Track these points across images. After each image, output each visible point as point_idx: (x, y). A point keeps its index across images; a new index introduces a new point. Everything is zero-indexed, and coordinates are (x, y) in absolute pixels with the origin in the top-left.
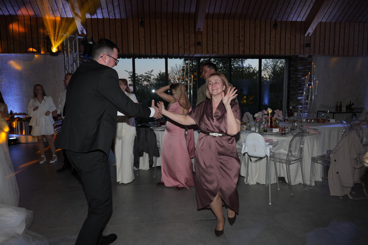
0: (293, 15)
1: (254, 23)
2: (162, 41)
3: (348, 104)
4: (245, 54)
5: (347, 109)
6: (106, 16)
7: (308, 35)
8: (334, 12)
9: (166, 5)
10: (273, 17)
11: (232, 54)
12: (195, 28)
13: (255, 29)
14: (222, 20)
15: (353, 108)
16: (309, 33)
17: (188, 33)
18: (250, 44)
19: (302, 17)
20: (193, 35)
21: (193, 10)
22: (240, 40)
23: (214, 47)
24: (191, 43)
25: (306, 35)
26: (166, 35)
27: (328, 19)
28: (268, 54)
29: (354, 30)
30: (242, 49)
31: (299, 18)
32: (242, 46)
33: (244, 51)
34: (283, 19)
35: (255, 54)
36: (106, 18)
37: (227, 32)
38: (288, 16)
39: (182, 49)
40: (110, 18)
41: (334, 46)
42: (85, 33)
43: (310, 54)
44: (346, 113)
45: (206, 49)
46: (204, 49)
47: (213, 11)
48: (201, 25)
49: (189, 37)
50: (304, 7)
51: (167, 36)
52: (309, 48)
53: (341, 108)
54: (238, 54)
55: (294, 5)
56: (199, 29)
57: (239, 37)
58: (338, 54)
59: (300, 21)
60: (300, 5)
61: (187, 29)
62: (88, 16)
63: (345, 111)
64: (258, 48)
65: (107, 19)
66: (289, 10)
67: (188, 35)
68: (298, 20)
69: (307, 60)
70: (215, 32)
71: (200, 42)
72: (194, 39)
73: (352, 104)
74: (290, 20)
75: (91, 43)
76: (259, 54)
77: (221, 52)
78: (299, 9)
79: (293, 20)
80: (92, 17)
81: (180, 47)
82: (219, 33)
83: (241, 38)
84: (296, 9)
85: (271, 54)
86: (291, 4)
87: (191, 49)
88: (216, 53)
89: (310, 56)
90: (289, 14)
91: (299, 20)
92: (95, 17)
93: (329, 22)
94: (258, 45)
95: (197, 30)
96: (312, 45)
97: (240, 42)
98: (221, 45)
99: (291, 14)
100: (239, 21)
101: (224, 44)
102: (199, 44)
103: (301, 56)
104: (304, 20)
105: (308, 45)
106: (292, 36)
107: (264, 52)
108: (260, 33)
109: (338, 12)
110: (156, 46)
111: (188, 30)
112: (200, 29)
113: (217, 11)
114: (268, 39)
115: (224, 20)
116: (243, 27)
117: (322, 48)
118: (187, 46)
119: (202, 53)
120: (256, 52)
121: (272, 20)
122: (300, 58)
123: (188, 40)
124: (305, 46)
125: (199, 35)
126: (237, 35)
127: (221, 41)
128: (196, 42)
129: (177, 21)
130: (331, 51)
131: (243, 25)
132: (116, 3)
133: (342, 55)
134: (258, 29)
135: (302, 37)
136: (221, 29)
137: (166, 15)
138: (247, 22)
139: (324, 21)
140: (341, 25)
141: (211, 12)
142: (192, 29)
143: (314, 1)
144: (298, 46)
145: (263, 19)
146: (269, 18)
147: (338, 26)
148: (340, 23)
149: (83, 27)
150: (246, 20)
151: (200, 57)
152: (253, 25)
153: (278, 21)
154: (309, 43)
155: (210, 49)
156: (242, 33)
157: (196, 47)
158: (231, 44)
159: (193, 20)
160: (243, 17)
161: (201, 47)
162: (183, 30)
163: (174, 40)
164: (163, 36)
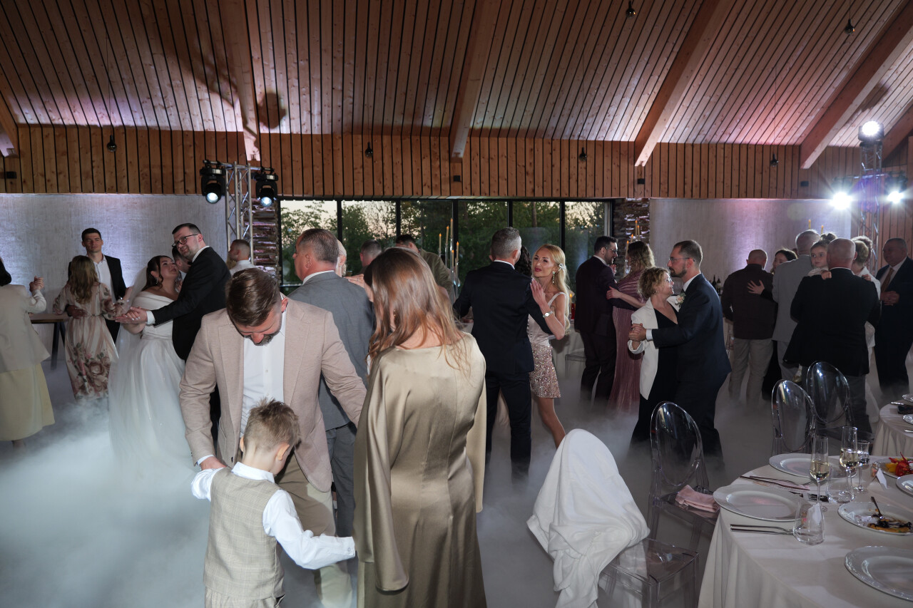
0: (614, 132)
1: (549, 143)
2: (393, 174)
4: (536, 196)
6: (296, 130)
7: (640, 165)
8: (681, 128)
9: (402, 115)
10: (582, 135)
11: (514, 196)
12: (450, 152)
13: (551, 154)
14: (496, 139)
16: (642, 162)
17: (439, 160)
18: (544, 180)
19: (629, 135)
20: (447, 164)
21: (447, 123)
22: (526, 173)
23: (482, 185)
24: (443, 177)
25: (637, 164)
26: (401, 162)
27: (672, 139)
28: (575, 196)
30: (530, 187)
31: (624, 136)
32: (530, 182)
33: (534, 190)
34: (598, 137)
36: (295, 133)
37: (505, 159)
38: (606, 132)
39: (429, 187)
40: (303, 133)
41: (685, 183)
42: (258, 158)
43: (645, 196)
45: (469, 187)
46: (466, 188)
47: (481, 124)
48: (461, 149)
49: (440, 166)
50: (631, 120)
51: (402, 164)
52: (642, 186)
54: (524, 196)
56: (457, 154)
57: (525, 167)
58: (692, 196)
59: (627, 140)
60: (624, 117)
61: (436, 153)
62: (264, 130)
64: (556, 185)
65: (297, 134)
66: (607, 124)
67: (438, 163)
68: (622, 140)
69: (641, 206)
70: (483, 158)
71: (459, 176)
72: (447, 171)
74: (611, 140)
75: (272, 177)
76: (559, 196)
77: (494, 192)
78: (623, 123)
79: (615, 139)
80: (272, 132)
81: (424, 184)
82: (491, 161)
83: (529, 169)
84: (619, 123)
85: (579, 196)
86: (609, 116)
87: (443, 188)
88: (486, 194)
89: (645, 200)
90: (607, 129)
91: (624, 139)
92: (275, 131)
93: (674, 144)
94: (558, 180)
95: (453, 155)
96: (648, 181)
97: (527, 176)
98: (495, 181)
99: (611, 131)
100: (525, 140)
101: (500, 179)
102: (457, 179)
103: (629, 199)
104: (633, 139)
105: (641, 181)
106: (613, 166)
107: (567, 193)
108: (561, 160)
109: (687, 129)
110: (382, 181)
111: (438, 154)
112: (459, 153)
113: (488, 124)
114: (574, 171)
115: (500, 139)
116: (532, 150)
117: (664, 187)
118: (436, 182)
119: (462, 195)
120: (554, 192)
121: (581, 139)
122: (629, 202)
123: (438, 172)
124: (636, 182)
125: (456, 164)
126: (521, 163)
127: (494, 173)
128: (452, 175)
129: (419, 139)
130: (680, 191)
131: (532, 147)
132: (316, 110)
133: (698, 197)
134: (556, 154)
135: (631, 167)
136: (494, 153)
137: (400, 130)
138: (539, 142)
139: (666, 140)
140: (694, 149)
141: (478, 126)
142: (444, 154)
143: (647, 111)
144: (624, 183)
145: (565, 138)
146: (574, 136)
147: (689, 150)
148: (693, 145)
149: (256, 150)
150: (536, 139)
151: (457, 199)
152: (548, 147)
153: (590, 141)
154: (643, 177)
155: (476, 187)
156: (529, 160)
157: (452, 185)
158: (512, 179)
159: (447, 138)
160: (532, 134)
161: (461, 184)
162: (429, 156)
163: (415, 171)
164: (394, 164)
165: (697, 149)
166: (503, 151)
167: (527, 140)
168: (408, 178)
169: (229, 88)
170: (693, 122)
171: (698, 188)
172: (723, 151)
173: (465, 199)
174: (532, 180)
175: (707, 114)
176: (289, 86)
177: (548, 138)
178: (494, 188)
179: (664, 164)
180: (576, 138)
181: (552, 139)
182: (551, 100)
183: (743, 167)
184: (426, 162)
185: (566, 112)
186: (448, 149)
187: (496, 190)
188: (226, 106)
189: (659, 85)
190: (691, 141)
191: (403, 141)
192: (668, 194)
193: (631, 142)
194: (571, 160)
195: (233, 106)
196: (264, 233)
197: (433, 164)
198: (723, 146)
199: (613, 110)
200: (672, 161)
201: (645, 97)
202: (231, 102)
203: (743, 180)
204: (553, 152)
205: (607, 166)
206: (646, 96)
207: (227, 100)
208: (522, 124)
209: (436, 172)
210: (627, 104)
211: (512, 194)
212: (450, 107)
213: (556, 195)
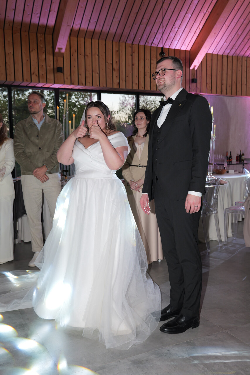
0: (176, 42)
1: (130, 47)
2: (6, 63)
3: (238, 154)
4: (121, 87)
5: (237, 161)
7: (194, 69)
9: (14, 11)
10: (154, 42)
11: (104, 87)
12: (53, 48)
13: (132, 55)
14: (90, 40)
15: (243, 159)
16: (195, 66)
17: (44, 53)
18: (127, 75)
19: (187, 45)
20: (51, 57)
21: (52, 22)
22: (113, 69)
23: (80, 76)
24: (48, 68)
25: (191, 68)
26: (12, 53)
27: (215, 51)
28: (149, 89)
29: (242, 66)
30: (116, 81)
31: (183, 46)
32: (116, 77)
33: (119, 83)
34: (165, 45)
35: (133, 88)
37: (97, 57)
38: (171, 41)
39: (36, 75)
41: (222, 84)
43: (196, 92)
44: (237, 164)
45: (69, 78)
46: (67, 78)
47: (79, 26)
48: (62, 44)
49: (46, 59)
50: (190, 33)
51: (13, 55)
52: (195, 84)
53: (232, 159)
54: (112, 87)
55: (178, 29)
56: (60, 49)
57: (112, 64)
58: (227, 94)
59: (185, 49)
60: (185, 30)
61: (42, 48)
63: (235, 163)
64: (136, 81)
66: (172, 35)
67: (44, 56)
68: (182, 49)
70: (80, 54)
71: (62, 68)
72: (52, 63)
73: (242, 154)
74: (174, 48)
76: (137, 89)
77: (89, 83)
78: (184, 35)
79: (177, 48)
81: (32, 73)
82: (86, 57)
83: (115, 66)
84: (181, 35)
85: (152, 90)
86: (175, 28)
87: (48, 77)
88: (82, 84)
90: (172, 40)
91: (183, 48)
93: (215, 54)
94: (137, 76)
95: (56, 50)
96: (199, 81)
97: (114, 72)
98: (90, 74)
99: (175, 41)
100: (112, 43)
101: (93, 73)
102: (60, 70)
104: (189, 49)
105: (194, 81)
107: (143, 87)
108: (139, 61)
109: (226, 43)
111: (44, 49)
112: (61, 49)
113: (84, 27)
115: (93, 40)
116: (117, 51)
117: (209, 86)
118: (42, 72)
119: (64, 83)
120: (134, 85)
121: (153, 45)
123: (44, 64)
124: (191, 81)
125: (59, 58)
126: (110, 61)
127: (89, 68)
129: (27, 34)
130: (219, 90)
131: (118, 49)
133: (230, 94)
134: (135, 55)
135: (187, 69)
136: (88, 51)
137: (11, 25)
138: (123, 45)
139: (210, 52)
140: (229, 59)
141: (76, 27)
142: (49, 48)
143: (201, 27)
145: (142, 43)
146: (148, 43)
147: (225, 59)
148: (227, 57)
150: (120, 43)
151: (59, 89)
152: (129, 50)
153: (159, 48)
154: (195, 78)
155: (75, 78)
156: (115, 59)
157: (56, 75)
158: (103, 73)
159: (51, 36)
160: (118, 39)
161: (63, 74)
162: (36, 50)
163: (24, 61)
164: (7, 54)
165: (230, 59)
166: (95, 51)
167: (114, 43)
168: (19, 66)
170: (230, 38)
171: (231, 88)
172: (246, 62)
173: (65, 89)
174: (117, 75)
175: (240, 33)
177: (129, 42)
178: (89, 80)
179: (209, 69)
180: (150, 45)
181: (132, 44)
182: (135, 10)
184: (34, 55)
185: (145, 21)
186: (51, 45)
187: (91, 82)
190: (226, 54)
191: (14, 35)
192: (211, 91)
193: (188, 51)
194: (146, 61)
197: (39, 57)
198: (246, 59)
199: (178, 22)
200: (214, 67)
201: (202, 14)
204: (133, 54)
206: (203, 14)
208: (111, 29)
209: (42, 63)
210: (188, 19)
211: (103, 86)
212: (55, 7)
213: (135, 88)
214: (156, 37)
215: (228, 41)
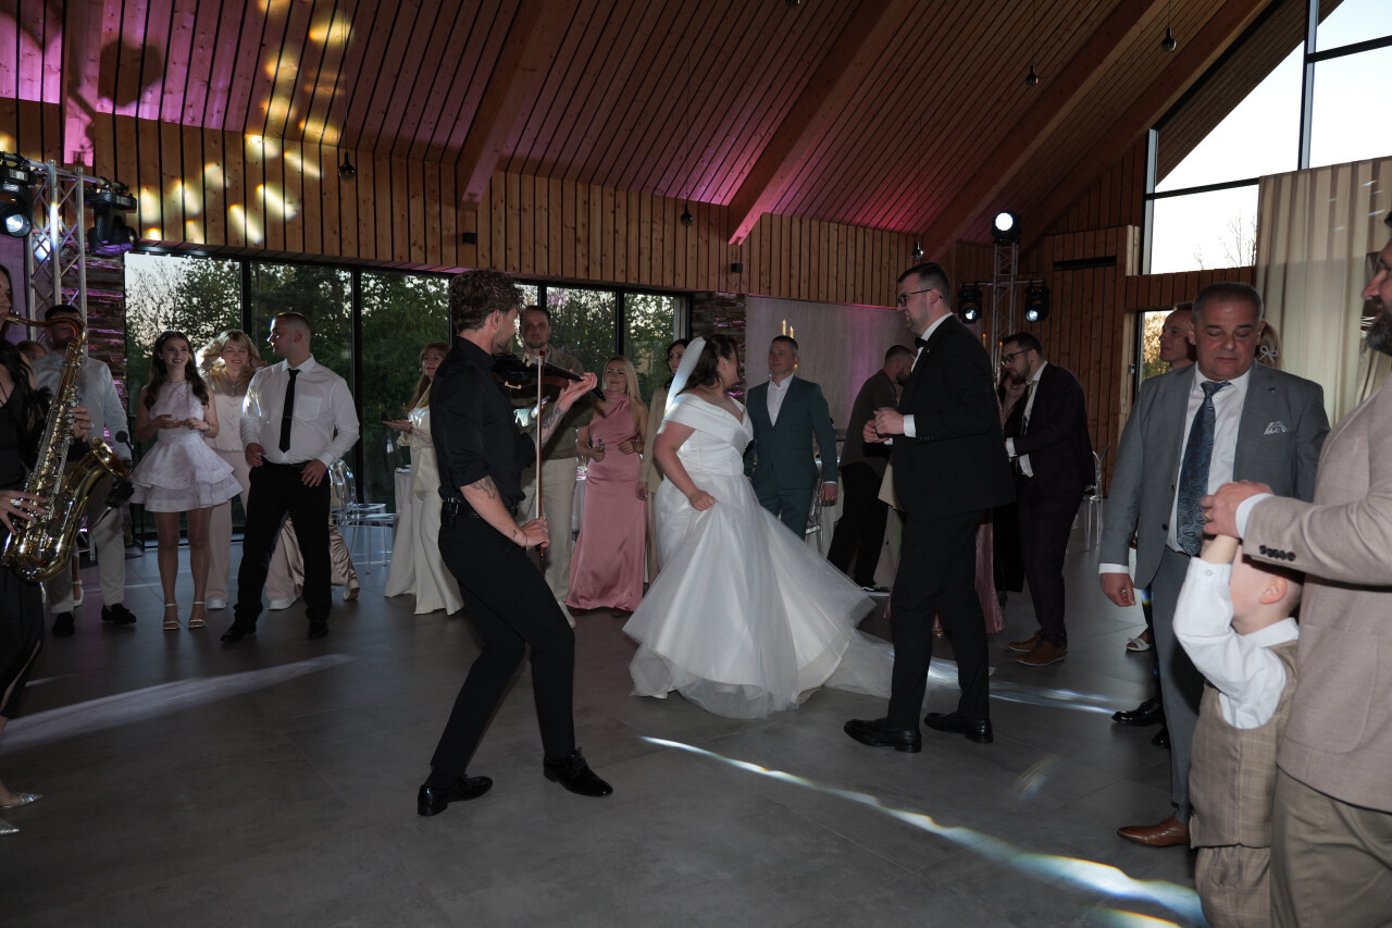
0: (703, 188)
1: (611, 195)
2: (358, 220)
4: (591, 278)
6: (172, 115)
7: (736, 243)
8: (791, 193)
9: (383, 114)
10: (659, 187)
11: (557, 275)
12: (458, 192)
13: (614, 212)
14: (532, 178)
16: (739, 238)
17: (438, 202)
18: (604, 253)
19: (722, 195)
20: (452, 211)
21: (458, 140)
22: (577, 240)
23: (509, 252)
24: (445, 233)
25: (731, 242)
26: (372, 201)
27: (777, 208)
28: (648, 283)
29: (828, 240)
30: (582, 262)
31: (716, 197)
32: (583, 254)
33: (588, 269)
35: (617, 280)
36: (168, 121)
37: (545, 213)
38: (692, 187)
39: (420, 248)
40: (186, 122)
41: (791, 277)
42: (89, 161)
43: (740, 290)
45: (487, 254)
46: (483, 256)
47: (513, 150)
48: (477, 186)
49: (440, 214)
50: (730, 174)
51: (375, 204)
52: (737, 275)
54: (573, 276)
55: (709, 164)
56: (473, 195)
57: (575, 229)
58: (799, 298)
59: (719, 203)
60: (722, 167)
61: (434, 191)
62: (102, 106)
64: (621, 265)
65: (173, 123)
66: (696, 175)
67: (437, 208)
68: (713, 202)
69: (734, 305)
70: (511, 207)
71: (473, 234)
72: (453, 224)
74: (697, 200)
77: (527, 267)
78: (719, 175)
79: (703, 200)
80: (117, 112)
81: (412, 244)
82: (522, 213)
83: (580, 232)
84: (713, 175)
85: (653, 284)
86: (703, 162)
87: (444, 252)
88: (514, 269)
89: (741, 297)
90: (695, 184)
91: (716, 201)
92: (130, 111)
93: (778, 215)
94: (623, 255)
95: (465, 197)
96: (745, 269)
97: (577, 244)
98: (530, 248)
99: (701, 186)
101: (537, 246)
102: (470, 238)
103: (721, 294)
104: (726, 203)
105: (735, 268)
106: (700, 240)
107: (636, 276)
108: (627, 224)
109: (799, 195)
110: (338, 230)
111: (438, 193)
112: (476, 195)
114: (645, 243)
115: (537, 178)
116: (585, 203)
117: (765, 279)
118: (433, 242)
120: (617, 274)
122: (719, 298)
123: (437, 225)
124: (729, 269)
125: (467, 213)
126: (570, 222)
127: (528, 235)
128: (460, 232)
129: (404, 162)
130: (785, 287)
131: (586, 199)
132: (220, 83)
133: (806, 298)
134: (621, 214)
135: (724, 244)
136: (527, 201)
137: (373, 142)
138: (597, 190)
139: (769, 211)
142: (448, 193)
143: (753, 162)
144: (714, 269)
145: (634, 188)
149: (86, 142)
150: (592, 186)
152: (609, 201)
153: (669, 198)
154: (739, 262)
155: (500, 255)
156: (582, 219)
157: (460, 248)
158: (555, 247)
159: (453, 167)
160: (589, 175)
161: (474, 247)
162: (422, 194)
163: (397, 219)
164: (361, 202)
166: (542, 200)
167: (579, 186)
168: (384, 229)
169: (41, 10)
170: (808, 186)
171: (807, 284)
174: (585, 252)
176: (174, 27)
177: (610, 185)
178: (528, 260)
179: (766, 245)
181: (615, 189)
182: (628, 123)
183: (860, 260)
184: (416, 206)
186: (453, 186)
188: (26, 48)
189: (778, 122)
191: (377, 163)
192: (769, 291)
193: (724, 206)
194: (643, 225)
195: (43, 48)
196: (98, 312)
197: (428, 209)
199: (710, 152)
200: (776, 241)
201: (756, 139)
202: (41, 38)
203: (859, 278)
204: (617, 210)
205: (692, 240)
206: (759, 138)
207: (33, 35)
208: (576, 158)
209: (433, 223)
210: (730, 146)
211: (555, 272)
212: (469, 112)
213: (620, 279)
214: (665, 176)
215: (805, 192)
